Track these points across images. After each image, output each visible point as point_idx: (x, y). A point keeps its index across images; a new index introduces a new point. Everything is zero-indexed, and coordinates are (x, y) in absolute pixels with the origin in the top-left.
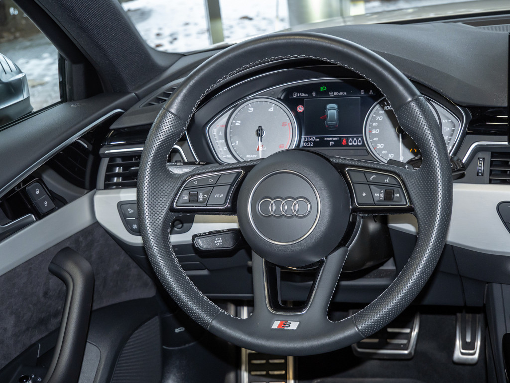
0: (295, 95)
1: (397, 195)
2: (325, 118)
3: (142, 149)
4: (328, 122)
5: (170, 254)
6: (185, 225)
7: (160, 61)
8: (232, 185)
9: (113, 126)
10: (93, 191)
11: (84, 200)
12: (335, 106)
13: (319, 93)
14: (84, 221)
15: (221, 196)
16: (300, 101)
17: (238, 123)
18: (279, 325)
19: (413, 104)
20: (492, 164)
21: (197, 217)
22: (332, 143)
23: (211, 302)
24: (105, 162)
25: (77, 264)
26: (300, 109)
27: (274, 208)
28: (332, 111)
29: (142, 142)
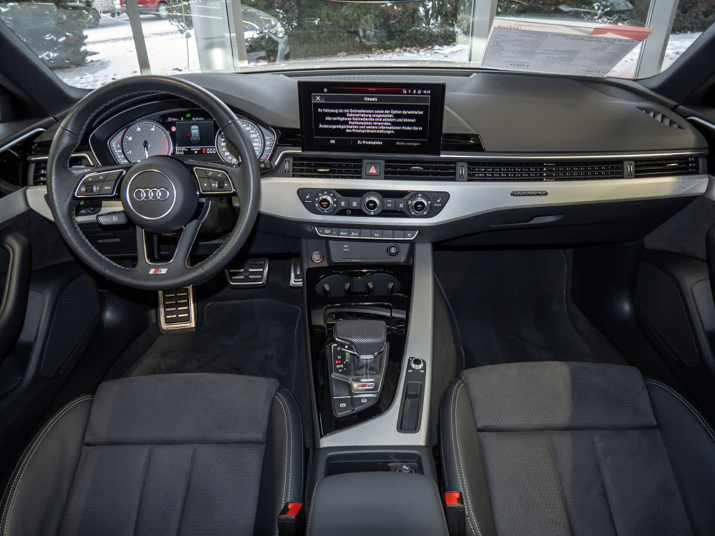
0: (170, 119)
1: (226, 185)
2: (191, 135)
3: (47, 157)
4: (193, 138)
5: (75, 229)
6: (96, 209)
7: (73, 95)
8: (117, 180)
9: (36, 141)
10: (25, 187)
11: (19, 193)
12: (197, 127)
13: (186, 118)
14: (20, 208)
15: (109, 188)
16: (173, 124)
17: (130, 139)
18: (155, 272)
19: (232, 125)
20: (294, 165)
21: (104, 203)
22: (196, 152)
23: (107, 259)
24: (32, 167)
25: (17, 238)
26: (174, 129)
27: (145, 195)
28: (195, 130)
29: (46, 153)
